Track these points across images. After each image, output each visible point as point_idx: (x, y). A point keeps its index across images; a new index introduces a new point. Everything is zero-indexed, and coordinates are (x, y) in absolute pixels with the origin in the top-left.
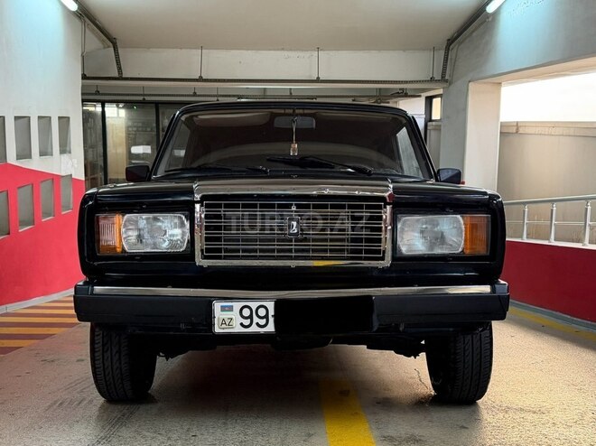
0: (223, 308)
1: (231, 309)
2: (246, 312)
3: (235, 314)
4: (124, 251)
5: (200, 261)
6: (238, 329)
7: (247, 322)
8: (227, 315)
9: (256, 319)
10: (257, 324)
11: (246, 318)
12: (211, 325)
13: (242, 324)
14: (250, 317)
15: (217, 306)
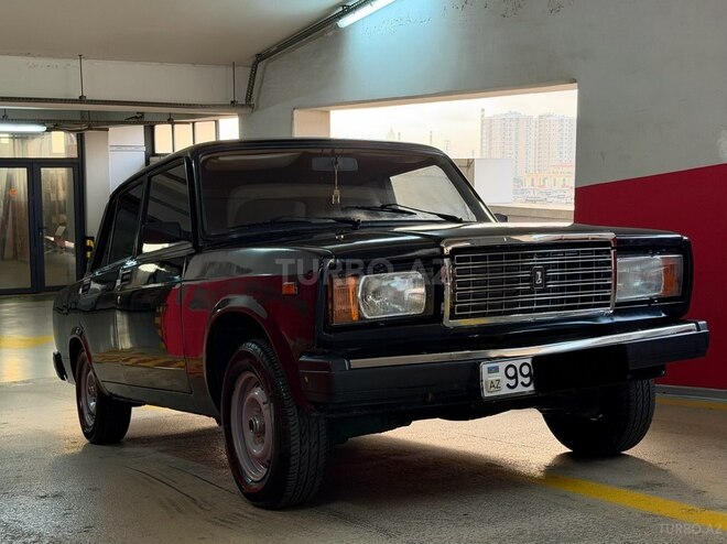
0: (490, 370)
1: (496, 370)
2: (511, 372)
3: (500, 375)
4: (361, 317)
5: (448, 323)
6: (505, 391)
7: (512, 383)
8: (494, 377)
9: (520, 379)
10: (522, 383)
11: (511, 378)
12: (479, 389)
13: (508, 385)
14: (515, 377)
15: (484, 367)
